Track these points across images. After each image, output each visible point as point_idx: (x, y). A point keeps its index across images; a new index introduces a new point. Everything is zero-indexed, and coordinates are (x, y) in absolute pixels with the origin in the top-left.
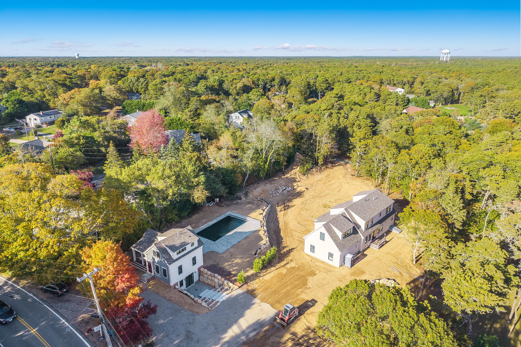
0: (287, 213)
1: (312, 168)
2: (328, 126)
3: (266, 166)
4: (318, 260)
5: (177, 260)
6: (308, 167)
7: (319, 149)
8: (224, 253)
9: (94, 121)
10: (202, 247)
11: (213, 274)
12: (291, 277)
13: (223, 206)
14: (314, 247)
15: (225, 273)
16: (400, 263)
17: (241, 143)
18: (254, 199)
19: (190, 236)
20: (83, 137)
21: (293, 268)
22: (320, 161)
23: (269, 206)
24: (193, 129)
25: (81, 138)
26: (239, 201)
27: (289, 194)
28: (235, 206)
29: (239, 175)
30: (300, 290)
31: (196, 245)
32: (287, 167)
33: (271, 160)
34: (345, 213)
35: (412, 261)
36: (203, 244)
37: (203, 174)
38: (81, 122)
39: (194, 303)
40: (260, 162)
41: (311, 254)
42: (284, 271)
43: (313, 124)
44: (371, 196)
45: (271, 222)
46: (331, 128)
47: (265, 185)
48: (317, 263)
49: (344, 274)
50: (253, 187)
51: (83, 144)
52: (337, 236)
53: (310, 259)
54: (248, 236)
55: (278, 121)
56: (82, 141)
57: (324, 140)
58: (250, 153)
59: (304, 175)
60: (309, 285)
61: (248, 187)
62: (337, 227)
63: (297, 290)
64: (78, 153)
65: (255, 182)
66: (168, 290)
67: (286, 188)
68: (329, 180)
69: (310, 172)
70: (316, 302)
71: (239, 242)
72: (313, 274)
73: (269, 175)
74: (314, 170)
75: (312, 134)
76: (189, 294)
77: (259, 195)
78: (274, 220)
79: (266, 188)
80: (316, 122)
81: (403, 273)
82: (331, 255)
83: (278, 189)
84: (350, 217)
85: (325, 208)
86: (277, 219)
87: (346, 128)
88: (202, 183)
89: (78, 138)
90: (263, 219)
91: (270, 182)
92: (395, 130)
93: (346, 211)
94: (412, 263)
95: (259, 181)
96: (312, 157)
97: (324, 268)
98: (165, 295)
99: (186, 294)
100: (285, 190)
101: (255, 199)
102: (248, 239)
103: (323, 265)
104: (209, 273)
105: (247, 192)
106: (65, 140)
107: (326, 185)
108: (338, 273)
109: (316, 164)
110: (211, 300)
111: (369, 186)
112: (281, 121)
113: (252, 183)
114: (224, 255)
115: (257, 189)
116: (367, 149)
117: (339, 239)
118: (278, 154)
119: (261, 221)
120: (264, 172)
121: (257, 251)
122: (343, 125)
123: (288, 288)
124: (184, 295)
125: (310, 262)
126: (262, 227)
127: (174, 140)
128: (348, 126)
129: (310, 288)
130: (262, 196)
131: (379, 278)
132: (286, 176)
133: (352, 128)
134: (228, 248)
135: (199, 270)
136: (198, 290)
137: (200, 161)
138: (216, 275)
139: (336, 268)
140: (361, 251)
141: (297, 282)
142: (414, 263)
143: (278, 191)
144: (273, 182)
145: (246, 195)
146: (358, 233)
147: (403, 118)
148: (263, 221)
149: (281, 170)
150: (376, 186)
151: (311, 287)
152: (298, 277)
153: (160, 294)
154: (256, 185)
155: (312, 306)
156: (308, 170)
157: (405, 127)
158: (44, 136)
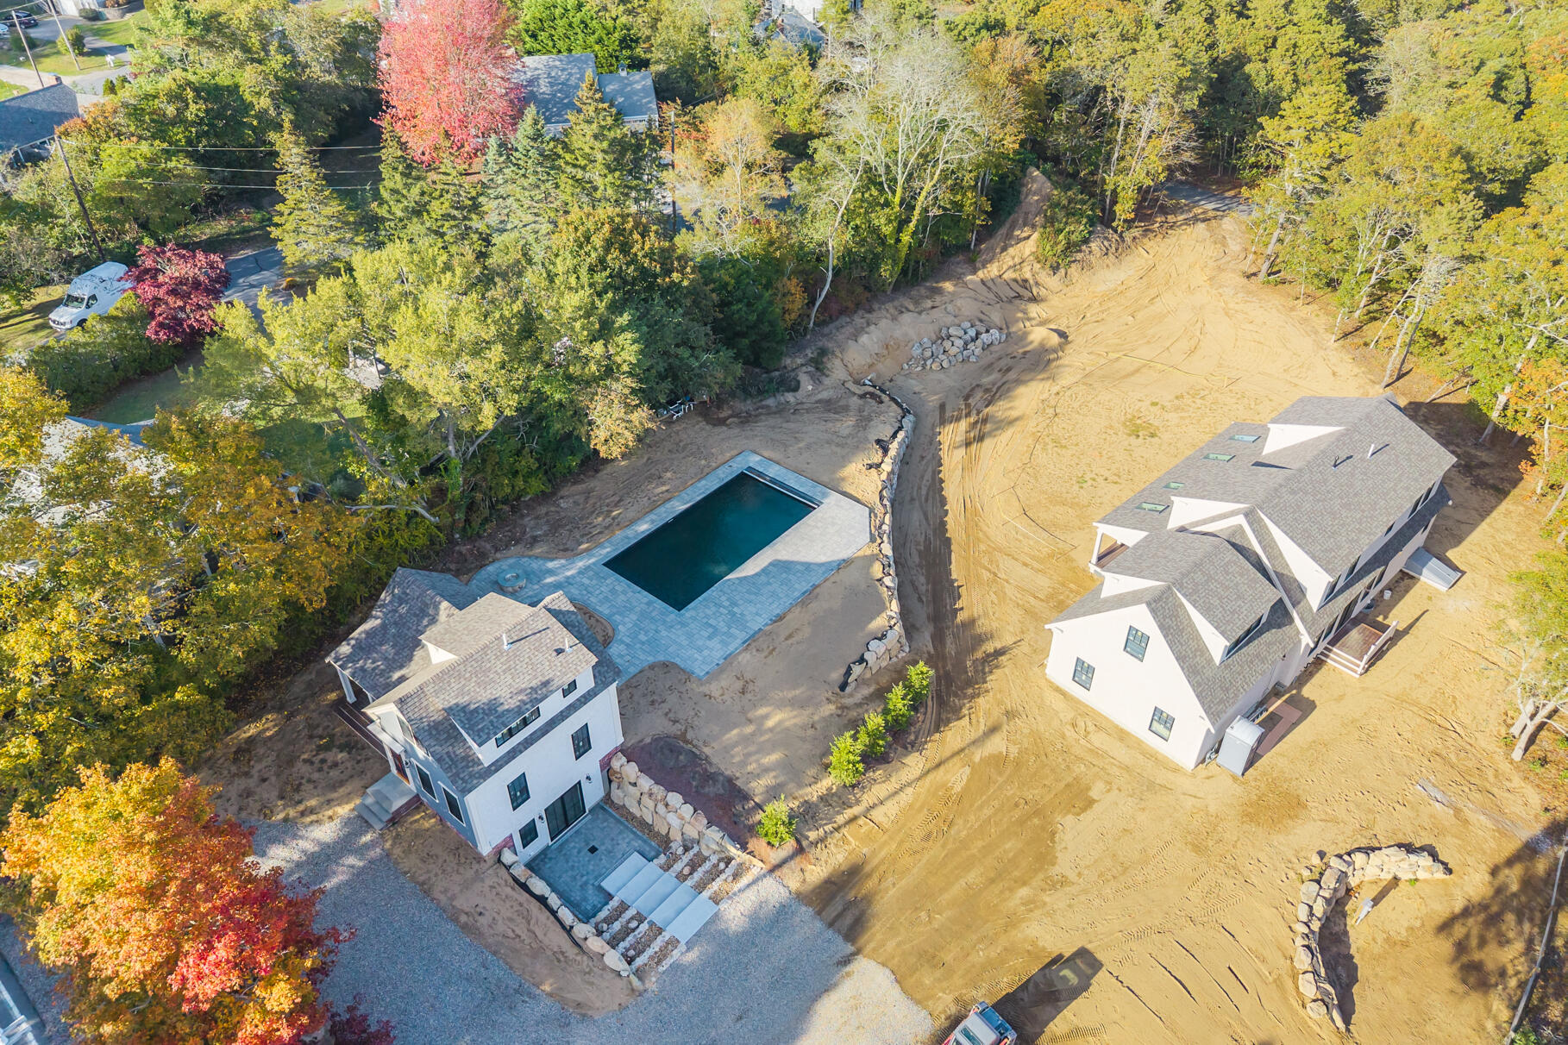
0: (977, 458)
1: (1086, 241)
2: (1174, 63)
3: (906, 238)
4: (1102, 724)
5: (497, 766)
6: (1073, 237)
7: (1122, 158)
8: (712, 676)
9: (243, 17)
10: (613, 688)
11: (659, 790)
12: (987, 812)
13: (722, 422)
14: (1090, 670)
15: (710, 790)
16: (1453, 757)
17: (810, 111)
18: (850, 385)
19: (559, 651)
20: (197, 90)
21: (999, 761)
22: (1124, 209)
23: (908, 422)
24: (630, 47)
25: (190, 94)
26: (790, 397)
27: (989, 358)
28: (771, 421)
29: (793, 286)
30: (1024, 892)
31: (586, 682)
32: (986, 233)
33: (926, 210)
34: (1243, 532)
35: (1509, 741)
36: (618, 673)
37: (628, 327)
38: (190, 23)
39: (571, 951)
40: (882, 221)
41: (1076, 690)
42: (957, 777)
43: (1108, 46)
44: (1357, 437)
45: (912, 499)
46: (1185, 72)
47: (894, 319)
48: (1098, 739)
49: (1212, 809)
50: (849, 330)
51: (201, 122)
52: (1202, 650)
53: (1068, 716)
54: (815, 587)
55: (966, 33)
56: (193, 107)
57: (1151, 119)
58: (843, 188)
59: (1055, 269)
60: (1063, 865)
61: (826, 330)
62: (1207, 612)
63: (1011, 890)
64: (179, 164)
65: (858, 306)
66: (469, 874)
67: (978, 334)
68: (1153, 292)
69: (1079, 256)
70: (1096, 965)
71: (780, 618)
72: (1079, 799)
73: (916, 270)
74: (1093, 245)
75: (1104, 88)
76: (554, 900)
77: (871, 366)
78: (924, 492)
79: (898, 333)
80: (1124, 37)
81: (1468, 813)
82: (1162, 720)
83: (949, 337)
84: (1264, 548)
85: (1133, 439)
86: (937, 485)
87: (1240, 59)
88: (625, 368)
89: (176, 97)
90: (881, 498)
91: (917, 303)
92: (1446, 78)
93: (1251, 524)
94: (1508, 756)
95: (875, 297)
96: (1091, 188)
97: (1127, 769)
98: (453, 898)
99: (542, 900)
100: (974, 340)
101: (854, 388)
102: (814, 606)
103: (1120, 753)
104: (646, 783)
105: (823, 352)
106: (125, 105)
107: (1139, 316)
108: (1189, 803)
109: (1104, 218)
110: (644, 927)
111: (1316, 333)
112: (978, 31)
113: (844, 311)
114: (714, 689)
115: (864, 339)
116: (1332, 175)
117: (1210, 660)
118: (957, 187)
119: (872, 511)
120: (895, 262)
121: (848, 672)
122: (1229, 48)
123: (973, 877)
124: (534, 906)
125: (1069, 732)
126: (873, 540)
127: (536, 122)
128: (1250, 51)
129: (1064, 881)
130: (880, 366)
131: (1364, 843)
132: (980, 274)
133: (1265, 61)
134: (731, 648)
135: (606, 765)
136: (602, 849)
137: (625, 248)
138: (675, 799)
139: (1177, 770)
140: (1287, 683)
141: (1010, 845)
142: (1517, 754)
143: (947, 344)
144: (929, 303)
145: (818, 366)
146: (1291, 620)
147: (1480, 19)
148: (879, 510)
149: (964, 248)
150: (1346, 335)
151: (1072, 876)
152: (1017, 814)
153: (436, 894)
154: (858, 320)
155: (1075, 993)
156: (1071, 247)
157: (1494, 65)
158: (109, 58)
